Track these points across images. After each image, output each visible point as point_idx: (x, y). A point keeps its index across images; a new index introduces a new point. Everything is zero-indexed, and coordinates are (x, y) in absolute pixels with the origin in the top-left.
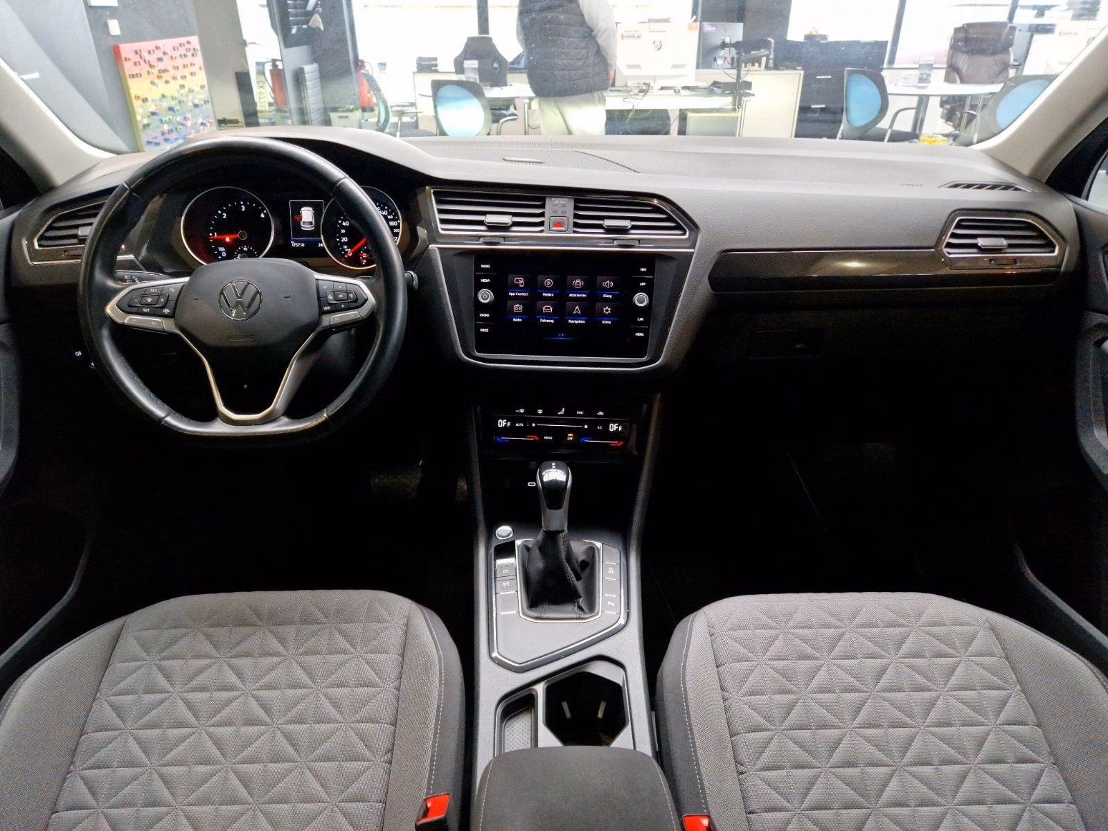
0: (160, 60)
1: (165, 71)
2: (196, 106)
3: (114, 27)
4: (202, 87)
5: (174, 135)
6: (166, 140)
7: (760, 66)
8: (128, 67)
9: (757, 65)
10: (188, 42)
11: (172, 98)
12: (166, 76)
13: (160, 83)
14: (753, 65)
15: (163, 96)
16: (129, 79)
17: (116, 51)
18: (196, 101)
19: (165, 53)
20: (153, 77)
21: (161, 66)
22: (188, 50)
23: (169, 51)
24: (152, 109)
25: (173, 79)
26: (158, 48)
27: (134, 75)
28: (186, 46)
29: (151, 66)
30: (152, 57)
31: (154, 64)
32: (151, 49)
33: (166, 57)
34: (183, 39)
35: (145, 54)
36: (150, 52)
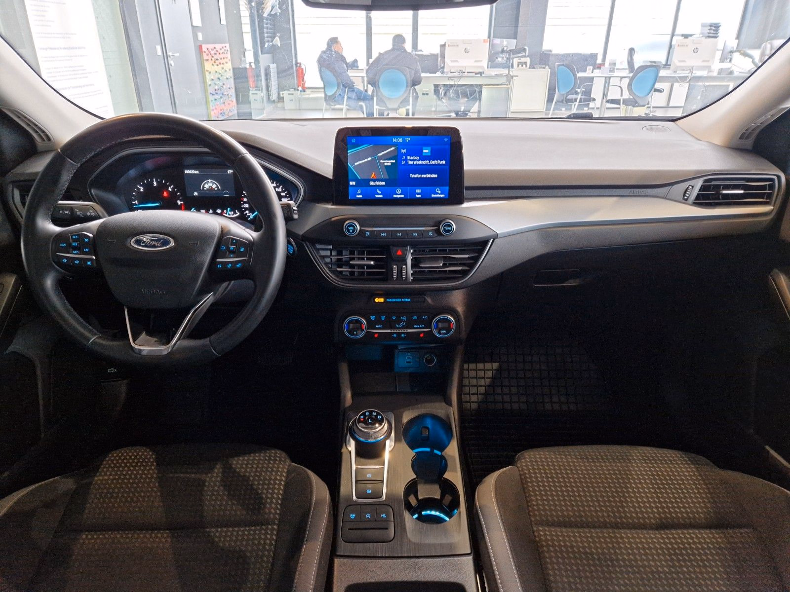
0: (215, 54)
1: (217, 59)
2: (227, 79)
3: (200, 36)
4: (230, 70)
5: (218, 92)
6: (216, 93)
7: (526, 66)
8: (205, 55)
9: (524, 66)
10: (225, 47)
11: (219, 73)
12: (218, 62)
13: (216, 66)
14: (522, 66)
15: (216, 72)
16: (205, 62)
17: (201, 47)
18: (227, 77)
19: (217, 51)
20: (212, 62)
21: (216, 57)
22: (225, 50)
23: (219, 50)
24: (212, 77)
25: (220, 64)
26: (215, 48)
27: (207, 60)
28: (225, 48)
29: (212, 57)
30: (212, 52)
31: (213, 55)
32: (213, 48)
33: (217, 53)
34: (223, 45)
35: (210, 50)
36: (212, 50)
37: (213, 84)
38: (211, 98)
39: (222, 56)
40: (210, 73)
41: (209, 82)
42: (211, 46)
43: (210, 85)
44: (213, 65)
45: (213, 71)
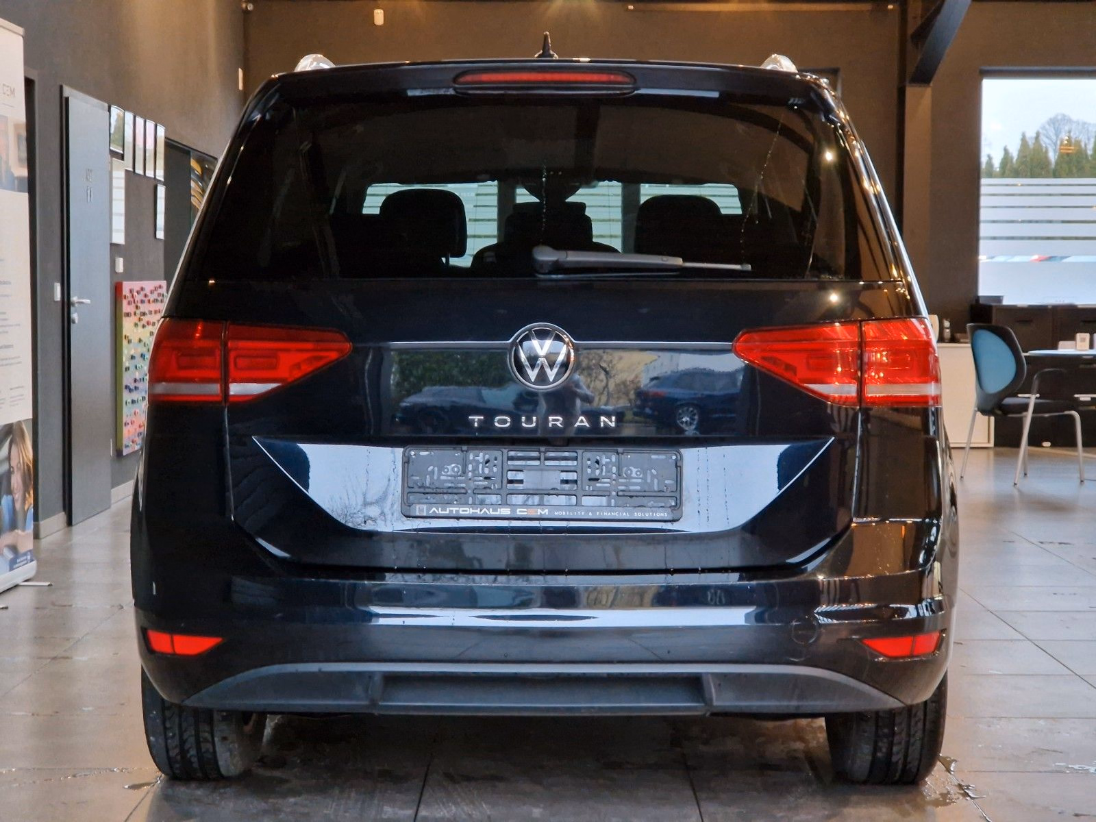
0: (142, 302)
5: (141, 385)
12: (145, 319)
13: (140, 329)
15: (140, 341)
19: (146, 296)
20: (137, 319)
21: (144, 308)
22: (159, 295)
23: (149, 294)
24: (132, 352)
25: (148, 323)
26: (142, 289)
27: (128, 315)
28: (160, 291)
29: (137, 307)
30: (138, 298)
31: (139, 305)
32: (139, 289)
33: (146, 299)
34: (157, 283)
35: (135, 294)
36: (138, 292)
37: (132, 368)
38: (127, 397)
39: (153, 307)
40: (129, 342)
41: (126, 362)
42: (136, 285)
43: (127, 369)
44: (136, 325)
45: (135, 340)
